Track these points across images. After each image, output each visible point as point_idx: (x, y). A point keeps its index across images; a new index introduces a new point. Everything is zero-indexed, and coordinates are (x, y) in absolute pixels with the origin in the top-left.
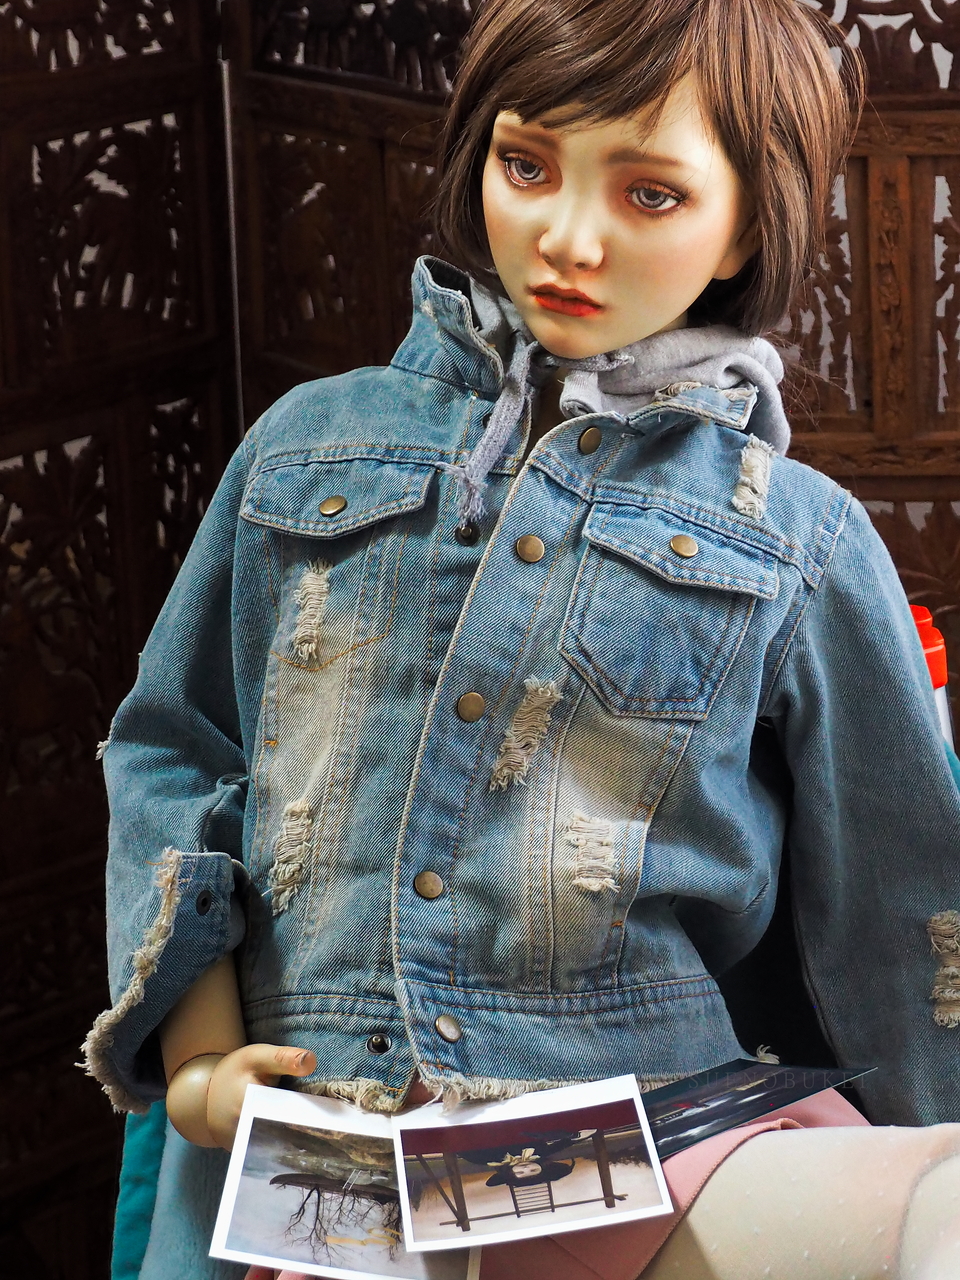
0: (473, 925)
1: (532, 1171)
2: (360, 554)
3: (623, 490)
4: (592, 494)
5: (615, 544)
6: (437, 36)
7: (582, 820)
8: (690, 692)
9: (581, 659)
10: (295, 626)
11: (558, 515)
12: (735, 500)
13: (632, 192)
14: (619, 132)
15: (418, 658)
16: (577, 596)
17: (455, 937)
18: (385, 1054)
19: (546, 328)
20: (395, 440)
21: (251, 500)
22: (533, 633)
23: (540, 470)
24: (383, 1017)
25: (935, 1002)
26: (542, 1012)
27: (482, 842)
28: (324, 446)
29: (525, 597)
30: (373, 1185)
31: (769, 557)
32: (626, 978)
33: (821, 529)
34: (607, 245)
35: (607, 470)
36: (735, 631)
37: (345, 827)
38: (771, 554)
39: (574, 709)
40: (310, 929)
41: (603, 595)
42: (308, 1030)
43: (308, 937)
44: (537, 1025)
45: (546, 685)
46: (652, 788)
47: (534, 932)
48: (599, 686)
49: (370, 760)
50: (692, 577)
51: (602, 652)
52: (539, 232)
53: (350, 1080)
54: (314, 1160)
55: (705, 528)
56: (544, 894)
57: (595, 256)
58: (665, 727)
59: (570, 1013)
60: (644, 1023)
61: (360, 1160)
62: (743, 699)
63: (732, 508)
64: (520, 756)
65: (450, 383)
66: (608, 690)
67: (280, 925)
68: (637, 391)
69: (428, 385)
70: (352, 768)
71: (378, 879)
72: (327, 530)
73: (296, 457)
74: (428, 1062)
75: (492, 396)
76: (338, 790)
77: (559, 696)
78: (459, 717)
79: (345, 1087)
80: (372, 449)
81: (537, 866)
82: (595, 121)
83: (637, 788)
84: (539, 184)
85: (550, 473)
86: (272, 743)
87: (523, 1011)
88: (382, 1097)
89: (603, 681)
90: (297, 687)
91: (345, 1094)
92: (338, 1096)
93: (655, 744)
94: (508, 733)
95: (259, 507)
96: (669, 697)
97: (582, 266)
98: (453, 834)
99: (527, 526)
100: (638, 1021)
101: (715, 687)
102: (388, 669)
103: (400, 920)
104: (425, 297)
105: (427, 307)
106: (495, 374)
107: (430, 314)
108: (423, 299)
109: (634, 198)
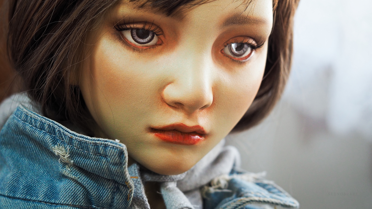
13: (225, 46)
34: (216, 89)
57: (209, 97)
68: (193, 188)
84: (153, 46)
97: (205, 107)
104: (55, 143)
105: (57, 150)
106: (127, 198)
107: (64, 156)
108: (51, 144)
109: (227, 51)
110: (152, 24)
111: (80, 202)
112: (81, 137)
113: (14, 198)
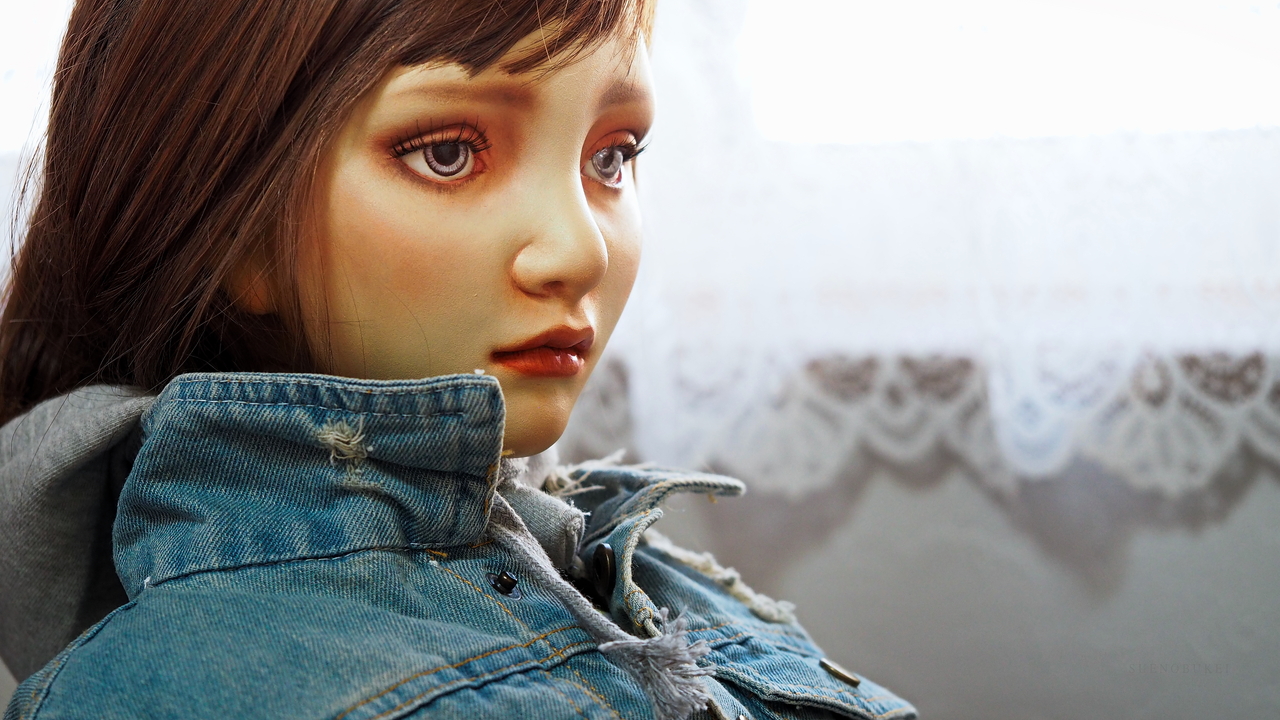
12: (758, 607)
14: (609, 57)
52: (510, 252)
104: (320, 420)
107: (348, 443)
108: (312, 425)
111: (392, 537)
112: (394, 385)
113: (236, 569)
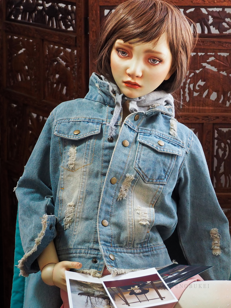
0: (116, 232)
1: (139, 291)
2: (84, 144)
3: (145, 130)
4: (138, 131)
5: (146, 143)
6: (61, 15)
7: (139, 207)
8: (163, 178)
9: (139, 170)
10: (68, 161)
11: (131, 135)
12: (171, 132)
13: (149, 59)
14: (148, 46)
15: (99, 169)
16: (137, 155)
17: (112, 235)
18: (97, 263)
19: (126, 91)
20: (91, 117)
21: (56, 130)
22: (128, 164)
23: (127, 125)
24: (95, 254)
25: (212, 249)
26: (131, 253)
27: (117, 213)
28: (73, 118)
29: (125, 155)
30: (101, 295)
31: (179, 146)
32: (149, 245)
33: (189, 139)
34: (143, 72)
35: (140, 125)
36: (173, 163)
37: (83, 209)
38: (179, 145)
39: (137, 181)
40: (75, 233)
41: (143, 154)
42: (77, 257)
43: (74, 235)
44: (130, 256)
45: (131, 176)
46: (154, 200)
47: (131, 234)
48: (143, 176)
49: (89, 193)
50: (164, 150)
51: (144, 168)
52: (126, 69)
53: (89, 269)
54: (86, 289)
55: (164, 139)
56: (132, 225)
57: (140, 74)
58: (157, 186)
59: (137, 253)
60: (153, 255)
61: (96, 289)
62: (174, 179)
63: (170, 134)
64: (124, 192)
65: (102, 103)
66: (145, 177)
67: (67, 232)
68: (145, 106)
69: (96, 103)
70: (84, 195)
71: (93, 221)
72: (76, 138)
73: (66, 120)
74: (109, 265)
75: (113, 107)
76: (81, 200)
77: (134, 178)
78: (111, 183)
79: (88, 271)
80: (85, 119)
81: (130, 219)
82: (143, 43)
83: (150, 200)
84: (126, 57)
85: (129, 125)
86: (62, 189)
87: (127, 253)
88: (97, 274)
89: (144, 175)
90: (69, 175)
91: (88, 273)
92: (86, 273)
93: (156, 190)
94: (122, 187)
95: (59, 132)
96: (158, 179)
97: (137, 77)
98: (110, 211)
99: (125, 138)
100: (152, 255)
101: (168, 176)
102: (92, 172)
103: (100, 231)
105: (97, 85)
106: (114, 102)
107: (98, 87)
108: (96, 83)
109: (150, 61)
110: (124, 49)
111: (102, 101)
